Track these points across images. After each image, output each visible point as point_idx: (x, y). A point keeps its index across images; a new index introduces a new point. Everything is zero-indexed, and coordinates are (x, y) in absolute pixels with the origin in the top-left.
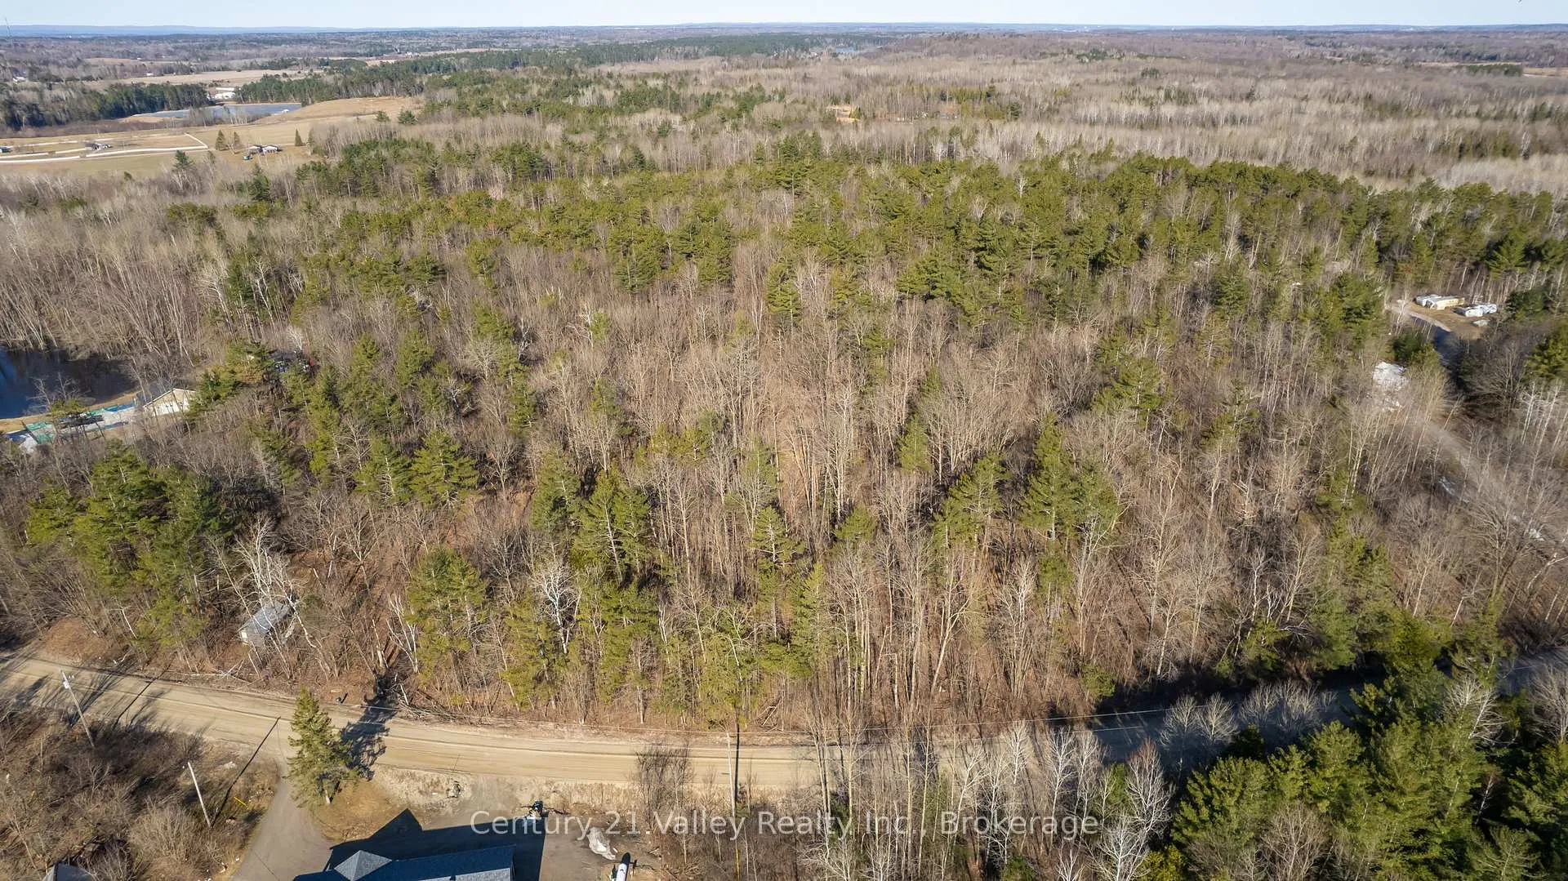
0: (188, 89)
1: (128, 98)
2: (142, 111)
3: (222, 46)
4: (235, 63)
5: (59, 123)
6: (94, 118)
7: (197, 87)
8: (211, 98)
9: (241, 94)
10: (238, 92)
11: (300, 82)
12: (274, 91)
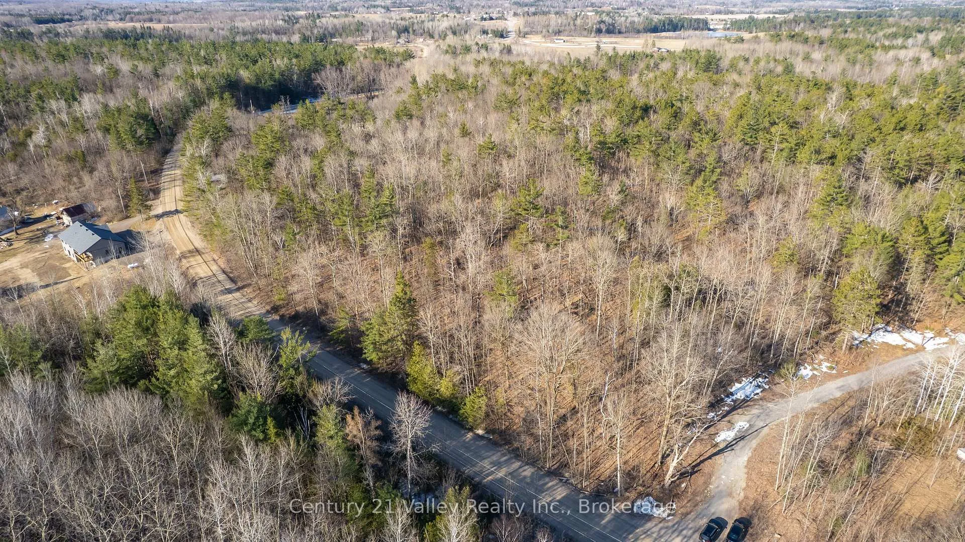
0: (698, 20)
1: (664, 24)
2: (669, 31)
4: (764, 10)
5: (620, 32)
6: (639, 32)
7: (703, 20)
8: (711, 27)
9: (728, 26)
10: (726, 24)
11: (763, 21)
12: (746, 25)
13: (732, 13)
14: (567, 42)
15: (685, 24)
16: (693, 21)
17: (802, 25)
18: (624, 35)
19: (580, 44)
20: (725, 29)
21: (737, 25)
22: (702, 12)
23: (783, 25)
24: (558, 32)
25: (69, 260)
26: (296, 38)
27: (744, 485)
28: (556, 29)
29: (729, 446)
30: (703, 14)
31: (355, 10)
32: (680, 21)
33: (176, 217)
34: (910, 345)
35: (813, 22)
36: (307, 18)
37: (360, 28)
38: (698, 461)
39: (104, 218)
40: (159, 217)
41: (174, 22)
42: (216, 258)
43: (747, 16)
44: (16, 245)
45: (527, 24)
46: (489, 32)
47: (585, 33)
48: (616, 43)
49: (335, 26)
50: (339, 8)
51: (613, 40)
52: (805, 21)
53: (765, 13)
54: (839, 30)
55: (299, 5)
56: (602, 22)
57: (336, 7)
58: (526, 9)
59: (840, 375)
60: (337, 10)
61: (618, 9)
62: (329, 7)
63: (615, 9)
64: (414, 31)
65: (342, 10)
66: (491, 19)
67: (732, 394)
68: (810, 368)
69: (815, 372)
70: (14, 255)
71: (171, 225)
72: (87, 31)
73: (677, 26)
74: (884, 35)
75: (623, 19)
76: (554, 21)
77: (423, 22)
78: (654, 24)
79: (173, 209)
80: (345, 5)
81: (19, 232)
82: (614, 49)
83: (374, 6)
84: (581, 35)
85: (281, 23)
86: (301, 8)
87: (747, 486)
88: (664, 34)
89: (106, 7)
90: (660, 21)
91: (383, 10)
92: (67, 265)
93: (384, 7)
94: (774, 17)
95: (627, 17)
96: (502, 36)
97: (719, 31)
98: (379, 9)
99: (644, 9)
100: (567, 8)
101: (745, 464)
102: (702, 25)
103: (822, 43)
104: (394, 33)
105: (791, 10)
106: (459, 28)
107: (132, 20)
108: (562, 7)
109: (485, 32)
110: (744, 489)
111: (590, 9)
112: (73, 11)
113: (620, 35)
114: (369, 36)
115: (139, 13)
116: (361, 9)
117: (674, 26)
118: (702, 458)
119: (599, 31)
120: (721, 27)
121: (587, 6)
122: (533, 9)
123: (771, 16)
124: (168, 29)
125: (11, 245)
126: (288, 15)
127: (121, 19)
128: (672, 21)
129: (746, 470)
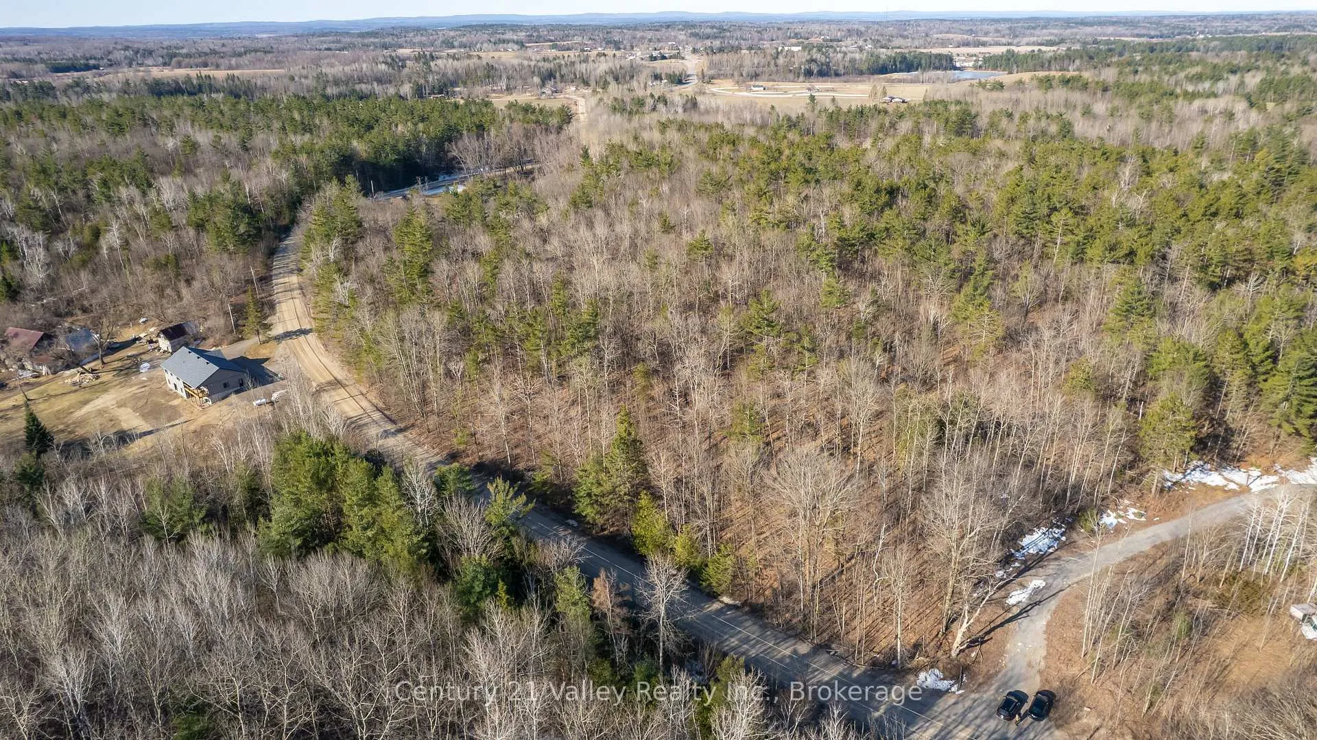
0: (939, 56)
1: (895, 61)
2: (901, 71)
3: (1045, 27)
4: (1025, 40)
5: (837, 75)
6: (861, 73)
7: (946, 56)
8: (958, 65)
9: (980, 63)
10: (977, 61)
11: (1025, 57)
12: (1004, 62)
13: (984, 44)
14: (769, 89)
15: (923, 62)
16: (933, 58)
17: (1078, 62)
18: (842, 78)
19: (786, 92)
20: (975, 68)
21: (992, 63)
22: (943, 44)
23: (1053, 62)
24: (756, 76)
25: (177, 396)
26: (406, 89)
27: (1044, 653)
28: (752, 71)
29: (1024, 611)
30: (946, 47)
31: (478, 46)
32: (915, 57)
33: (302, 338)
34: (1232, 486)
35: (1091, 58)
36: (417, 59)
37: (491, 73)
38: (988, 628)
39: (211, 341)
40: (278, 339)
41: (237, 67)
42: (364, 391)
43: (1003, 49)
44: (105, 377)
45: (712, 65)
46: (663, 77)
47: (791, 76)
48: (833, 90)
49: (456, 70)
50: (456, 44)
51: (829, 85)
52: (1081, 57)
53: (1028, 44)
54: (1127, 70)
55: (402, 40)
56: (812, 60)
57: (452, 43)
58: (708, 43)
59: (1150, 523)
60: (453, 47)
61: (831, 41)
62: (443, 42)
63: (827, 40)
64: (562, 76)
65: (460, 47)
66: (664, 58)
67: (1023, 548)
68: (1115, 515)
69: (1121, 520)
70: (106, 391)
71: (298, 349)
72: (127, 83)
73: (912, 65)
74: (1186, 77)
75: (840, 56)
76: (748, 59)
77: (573, 63)
78: (881, 62)
79: (297, 327)
80: (464, 40)
81: (106, 360)
82: (833, 100)
83: (504, 41)
84: (785, 80)
85: (383, 67)
86: (405, 44)
87: (1049, 654)
88: (895, 76)
89: (142, 47)
90: (889, 57)
91: (516, 47)
92: (176, 402)
93: (517, 42)
94: (1039, 50)
95: (845, 54)
96: (680, 82)
97: (969, 70)
98: (510, 45)
99: (865, 41)
100: (762, 40)
101: (1044, 629)
102: (946, 63)
103: (1105, 90)
104: (536, 80)
105: (1062, 41)
106: (623, 71)
107: (179, 65)
108: (756, 40)
109: (657, 77)
110: (1045, 658)
111: (794, 41)
112: (99, 54)
113: (837, 79)
114: (503, 84)
115: (188, 56)
116: (485, 45)
117: (908, 64)
118: (992, 625)
119: (809, 73)
120: (971, 64)
121: (790, 38)
122: (717, 43)
123: (1036, 48)
124: (233, 78)
125: (98, 378)
126: (390, 56)
127: (165, 64)
128: (905, 58)
129: (1045, 636)
